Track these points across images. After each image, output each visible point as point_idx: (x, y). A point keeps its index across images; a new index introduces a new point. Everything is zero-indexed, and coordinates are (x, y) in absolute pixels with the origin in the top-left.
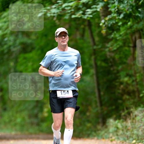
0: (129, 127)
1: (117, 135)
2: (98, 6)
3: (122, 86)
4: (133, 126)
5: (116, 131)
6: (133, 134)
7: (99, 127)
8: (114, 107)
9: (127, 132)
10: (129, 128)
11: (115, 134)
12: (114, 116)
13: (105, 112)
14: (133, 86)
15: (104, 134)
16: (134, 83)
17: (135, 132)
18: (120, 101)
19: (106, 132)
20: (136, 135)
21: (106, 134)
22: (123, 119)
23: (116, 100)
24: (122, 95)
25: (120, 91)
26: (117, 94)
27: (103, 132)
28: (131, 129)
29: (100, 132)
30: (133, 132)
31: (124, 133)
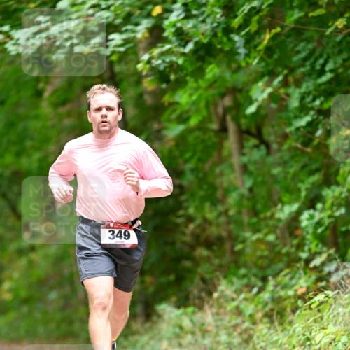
0: (209, 325)
1: (180, 345)
2: (139, 28)
3: (192, 226)
4: (219, 323)
5: (178, 336)
6: (218, 343)
7: (136, 326)
8: (172, 278)
9: (203, 337)
10: (209, 328)
11: (175, 342)
12: (174, 299)
13: (151, 289)
14: (218, 225)
15: (148, 343)
16: (223, 219)
17: (223, 338)
18: (188, 264)
19: (151, 338)
20: (226, 345)
21: (152, 342)
22: (195, 305)
23: (178, 259)
24: (193, 248)
25: (188, 239)
26: (178, 245)
27: (145, 338)
28: (214, 331)
29: (136, 337)
30: (218, 339)
31: (196, 341)
